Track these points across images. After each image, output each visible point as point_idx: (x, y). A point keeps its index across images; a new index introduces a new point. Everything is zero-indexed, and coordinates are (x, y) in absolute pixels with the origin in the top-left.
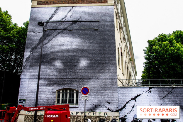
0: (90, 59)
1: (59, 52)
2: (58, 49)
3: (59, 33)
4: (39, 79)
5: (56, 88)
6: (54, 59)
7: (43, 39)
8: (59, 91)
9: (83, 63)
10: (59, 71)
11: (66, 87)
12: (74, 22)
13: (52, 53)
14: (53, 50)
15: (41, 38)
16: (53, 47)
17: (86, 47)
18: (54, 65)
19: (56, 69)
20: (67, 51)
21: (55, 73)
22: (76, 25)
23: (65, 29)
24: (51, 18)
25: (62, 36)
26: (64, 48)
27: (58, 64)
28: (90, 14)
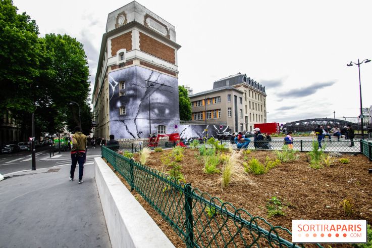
0: (170, 110)
1: (156, 103)
2: (155, 101)
3: (155, 91)
4: (150, 119)
5: (157, 125)
6: (154, 108)
7: (147, 93)
8: (159, 126)
9: (167, 111)
10: (157, 115)
11: (161, 124)
12: (162, 85)
13: (153, 103)
14: (153, 101)
15: (146, 92)
16: (153, 99)
17: (168, 102)
18: (154, 111)
19: (156, 114)
20: (160, 103)
21: (155, 116)
22: (163, 87)
23: (158, 89)
24: (150, 78)
25: (157, 93)
26: (158, 101)
27: (156, 111)
28: (169, 82)
